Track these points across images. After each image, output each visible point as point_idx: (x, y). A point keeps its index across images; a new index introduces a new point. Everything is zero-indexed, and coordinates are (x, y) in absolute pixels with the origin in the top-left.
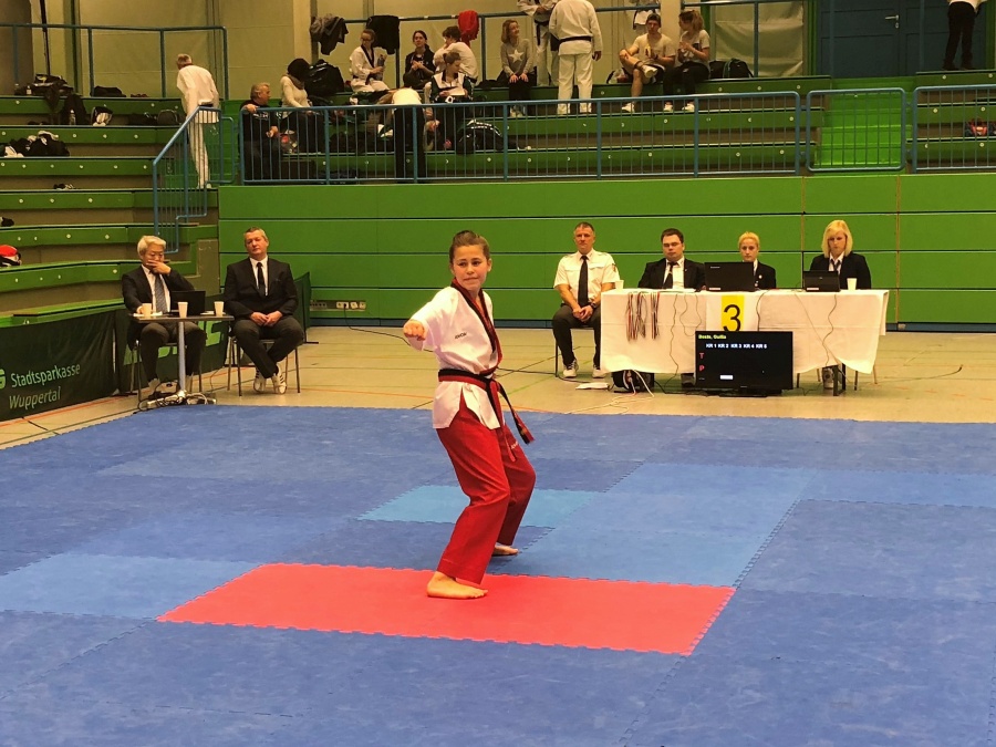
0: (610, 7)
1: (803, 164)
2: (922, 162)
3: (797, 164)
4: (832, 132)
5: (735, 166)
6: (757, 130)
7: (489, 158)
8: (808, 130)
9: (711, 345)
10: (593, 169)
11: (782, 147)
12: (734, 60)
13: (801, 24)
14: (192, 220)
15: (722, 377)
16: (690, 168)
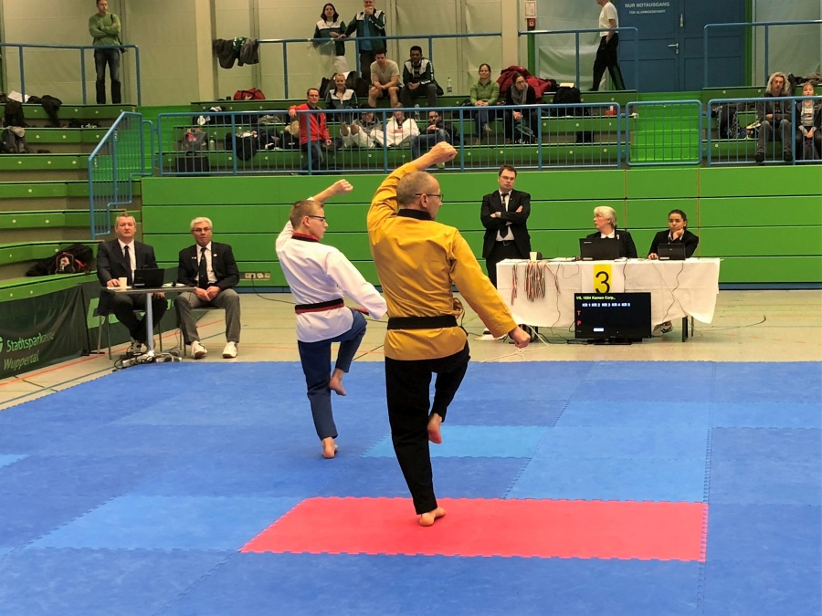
0: (454, 33)
1: (623, 160)
2: (715, 158)
3: (619, 160)
4: (642, 135)
5: (571, 162)
9: (586, 305)
11: (605, 146)
14: (120, 206)
15: (596, 330)
16: (535, 162)
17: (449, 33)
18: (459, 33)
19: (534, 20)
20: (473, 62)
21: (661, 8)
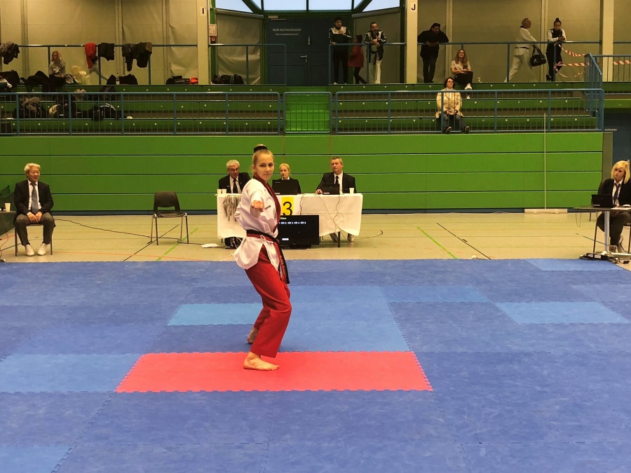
0: (162, 44)
1: (282, 130)
2: (340, 129)
3: (279, 129)
4: (291, 113)
5: (248, 130)
6: (253, 112)
7: (111, 122)
8: (279, 112)
10: (172, 130)
11: (269, 120)
12: (235, 75)
13: (259, 57)
15: (284, 239)
16: (224, 130)
17: (158, 44)
18: (165, 44)
19: (216, 37)
20: (175, 63)
21: (295, 32)
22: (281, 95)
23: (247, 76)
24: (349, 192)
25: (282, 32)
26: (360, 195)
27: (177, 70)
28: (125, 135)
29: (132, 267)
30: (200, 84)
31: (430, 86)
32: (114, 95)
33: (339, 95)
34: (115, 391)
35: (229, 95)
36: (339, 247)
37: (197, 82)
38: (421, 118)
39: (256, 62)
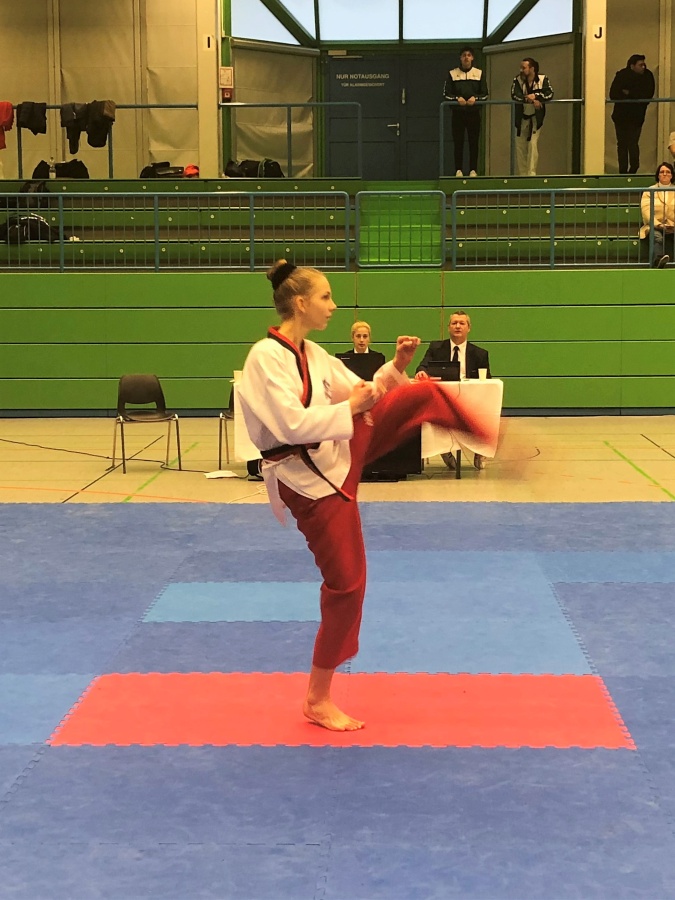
1: (353, 260)
2: (461, 260)
3: (347, 260)
6: (300, 228)
7: (39, 247)
8: (348, 228)
10: (151, 262)
12: (268, 161)
13: (311, 128)
16: (246, 261)
17: (125, 103)
18: (139, 103)
19: (231, 91)
20: (156, 140)
21: (379, 80)
22: (352, 197)
23: (290, 163)
24: (477, 377)
25: (354, 81)
26: (498, 383)
27: (160, 151)
28: (66, 270)
29: (78, 514)
30: (202, 176)
31: (629, 180)
32: (45, 198)
33: (460, 196)
34: (48, 742)
35: (256, 197)
36: (458, 477)
37: (198, 174)
38: (611, 239)
39: (305, 136)
